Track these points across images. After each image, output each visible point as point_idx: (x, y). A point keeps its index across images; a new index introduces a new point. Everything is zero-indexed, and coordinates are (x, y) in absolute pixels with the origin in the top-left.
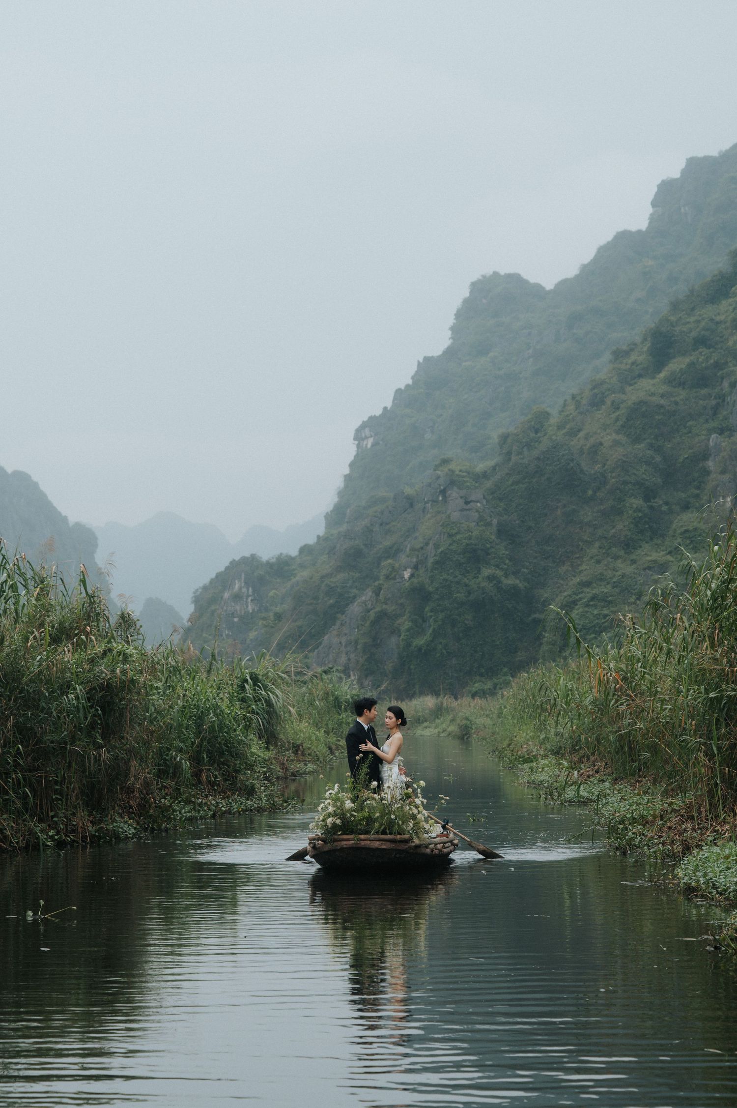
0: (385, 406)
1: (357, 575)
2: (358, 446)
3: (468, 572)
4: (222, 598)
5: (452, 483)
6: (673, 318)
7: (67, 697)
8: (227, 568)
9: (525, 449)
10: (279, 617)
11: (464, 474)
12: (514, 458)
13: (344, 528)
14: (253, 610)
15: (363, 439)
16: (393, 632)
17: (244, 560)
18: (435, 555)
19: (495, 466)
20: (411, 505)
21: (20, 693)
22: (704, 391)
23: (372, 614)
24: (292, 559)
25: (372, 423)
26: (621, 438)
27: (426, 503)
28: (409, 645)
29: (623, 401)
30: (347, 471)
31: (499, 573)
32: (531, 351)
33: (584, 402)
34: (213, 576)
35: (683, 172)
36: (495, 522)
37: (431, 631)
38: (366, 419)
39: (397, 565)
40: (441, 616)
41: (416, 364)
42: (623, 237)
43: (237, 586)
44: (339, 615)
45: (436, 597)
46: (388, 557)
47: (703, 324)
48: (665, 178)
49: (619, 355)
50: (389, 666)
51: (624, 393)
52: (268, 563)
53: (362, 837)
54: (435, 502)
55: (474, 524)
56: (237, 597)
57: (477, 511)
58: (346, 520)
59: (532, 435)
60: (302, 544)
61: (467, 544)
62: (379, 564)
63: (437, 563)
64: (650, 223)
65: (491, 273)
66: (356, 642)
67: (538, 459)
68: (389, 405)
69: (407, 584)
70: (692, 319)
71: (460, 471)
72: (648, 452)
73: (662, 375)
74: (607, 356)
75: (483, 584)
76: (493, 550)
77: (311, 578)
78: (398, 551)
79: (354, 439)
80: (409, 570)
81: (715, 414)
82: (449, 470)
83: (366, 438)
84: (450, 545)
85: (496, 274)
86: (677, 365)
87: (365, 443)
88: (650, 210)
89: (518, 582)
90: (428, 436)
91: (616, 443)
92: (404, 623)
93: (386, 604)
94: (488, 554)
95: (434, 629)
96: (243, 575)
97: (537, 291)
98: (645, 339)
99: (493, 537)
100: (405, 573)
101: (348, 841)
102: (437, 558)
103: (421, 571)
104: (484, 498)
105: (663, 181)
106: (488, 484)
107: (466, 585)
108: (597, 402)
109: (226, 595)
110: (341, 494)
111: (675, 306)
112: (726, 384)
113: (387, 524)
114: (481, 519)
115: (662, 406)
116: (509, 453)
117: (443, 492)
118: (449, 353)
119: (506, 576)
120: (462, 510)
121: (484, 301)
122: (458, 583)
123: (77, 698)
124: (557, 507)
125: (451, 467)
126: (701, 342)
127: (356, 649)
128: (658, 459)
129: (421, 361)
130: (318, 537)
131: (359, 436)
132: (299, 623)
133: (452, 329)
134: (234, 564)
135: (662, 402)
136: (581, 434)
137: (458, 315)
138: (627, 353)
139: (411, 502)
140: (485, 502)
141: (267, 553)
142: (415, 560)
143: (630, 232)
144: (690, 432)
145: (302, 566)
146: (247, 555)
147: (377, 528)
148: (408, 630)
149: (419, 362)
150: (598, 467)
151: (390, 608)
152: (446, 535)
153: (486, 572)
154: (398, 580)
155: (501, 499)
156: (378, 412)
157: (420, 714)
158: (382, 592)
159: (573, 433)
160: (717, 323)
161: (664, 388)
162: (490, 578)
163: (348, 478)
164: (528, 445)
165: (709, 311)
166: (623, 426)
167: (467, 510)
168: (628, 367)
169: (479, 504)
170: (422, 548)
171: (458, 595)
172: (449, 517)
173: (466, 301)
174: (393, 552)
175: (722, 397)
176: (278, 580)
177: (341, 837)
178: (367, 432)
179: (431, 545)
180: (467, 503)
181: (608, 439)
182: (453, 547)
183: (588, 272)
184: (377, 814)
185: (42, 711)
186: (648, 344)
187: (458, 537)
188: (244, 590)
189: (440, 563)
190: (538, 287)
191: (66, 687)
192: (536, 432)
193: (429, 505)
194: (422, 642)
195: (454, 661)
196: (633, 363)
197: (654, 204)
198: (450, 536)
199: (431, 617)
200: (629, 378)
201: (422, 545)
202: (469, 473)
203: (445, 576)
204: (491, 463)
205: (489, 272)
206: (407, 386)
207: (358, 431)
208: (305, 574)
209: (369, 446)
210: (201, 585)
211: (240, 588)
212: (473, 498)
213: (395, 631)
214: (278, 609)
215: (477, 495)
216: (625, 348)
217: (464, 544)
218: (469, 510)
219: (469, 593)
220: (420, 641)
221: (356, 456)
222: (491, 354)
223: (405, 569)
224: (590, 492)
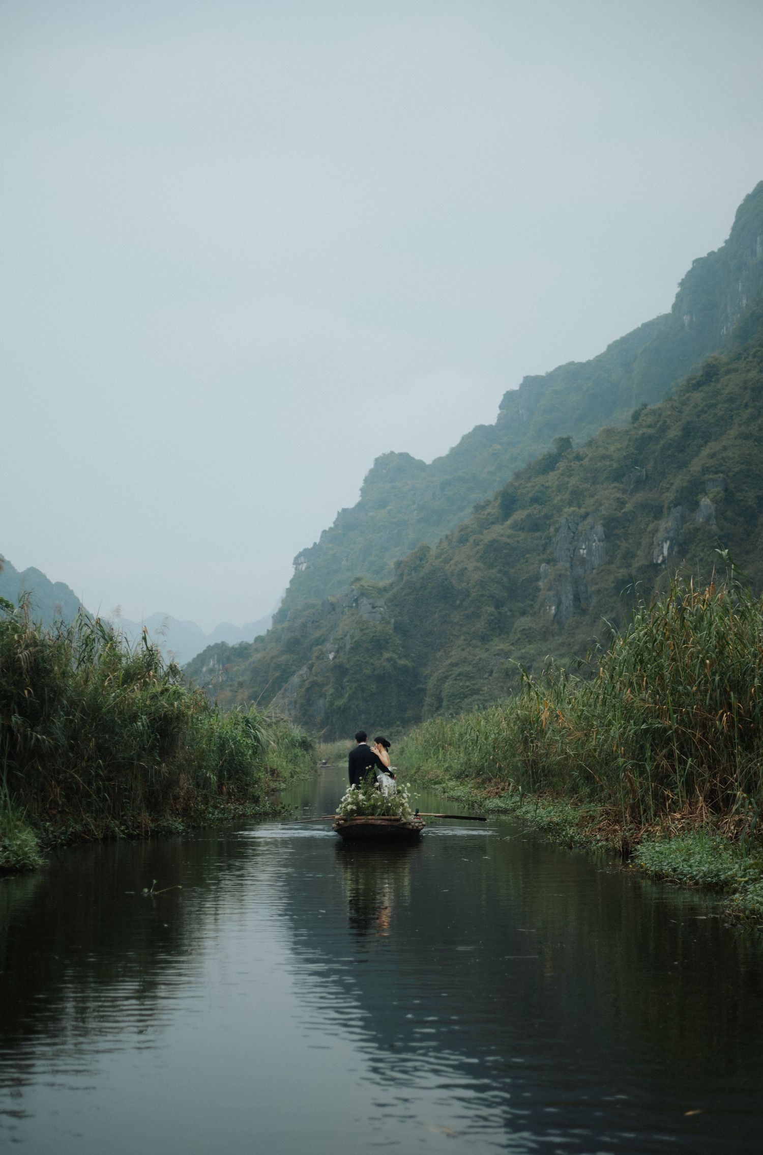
0: (315, 541)
1: (296, 656)
2: (296, 569)
3: (373, 655)
4: (201, 671)
5: (363, 594)
6: (516, 484)
7: (136, 724)
8: (205, 651)
9: (413, 571)
10: (241, 685)
11: (371, 588)
12: (405, 578)
13: (286, 625)
14: (223, 680)
15: (299, 564)
16: (321, 696)
17: (216, 645)
18: (351, 644)
19: (392, 583)
20: (334, 609)
21: (100, 720)
22: (537, 534)
23: (307, 685)
24: (250, 645)
25: (305, 553)
26: (481, 565)
27: (344, 607)
28: (332, 704)
29: (481, 540)
30: (288, 586)
31: (395, 656)
32: (415, 506)
33: (454, 540)
34: (195, 656)
35: (522, 386)
36: (393, 621)
37: (347, 695)
38: (301, 550)
39: (324, 650)
40: (355, 685)
41: (337, 513)
42: (479, 429)
43: (211, 663)
44: (283, 684)
45: (352, 672)
46: (318, 645)
47: (537, 488)
48: (508, 390)
49: (478, 508)
50: (318, 719)
51: (482, 534)
52: (233, 648)
53: (370, 817)
54: (350, 607)
55: (378, 622)
56: (211, 671)
57: (380, 613)
58: (288, 619)
59: (418, 562)
60: (256, 635)
61: (373, 636)
62: (311, 649)
63: (352, 648)
64: (498, 420)
65: (389, 452)
66: (296, 703)
67: (423, 578)
68: (318, 541)
69: (331, 663)
70: (530, 484)
71: (368, 586)
72: (498, 575)
73: (508, 522)
74: (470, 509)
75: (385, 664)
76: (391, 640)
77: (264, 658)
78: (324, 641)
79: (294, 564)
80: (333, 653)
81: (544, 550)
82: (361, 585)
83: (302, 563)
84: (362, 636)
85: (392, 453)
86: (519, 515)
87: (301, 566)
88: (498, 411)
89: (407, 662)
90: (344, 563)
91: (477, 569)
92: (329, 690)
93: (317, 676)
94: (387, 643)
95: (349, 694)
96: (216, 657)
97: (420, 465)
98: (496, 498)
99: (391, 631)
100: (330, 655)
101: (361, 820)
102: (352, 645)
103: (341, 654)
104: (385, 604)
105: (508, 392)
106: (389, 595)
107: (372, 664)
108: (463, 540)
109: (204, 669)
110: (284, 601)
111: (517, 476)
112: (552, 530)
113: (317, 622)
114: (383, 619)
115: (509, 544)
116: (402, 575)
117: (356, 600)
118: (359, 506)
119: (400, 658)
120: (370, 613)
121: (384, 471)
122: (365, 662)
123: (143, 725)
124: (436, 612)
125: (361, 583)
126: (536, 500)
127: (295, 707)
128: (505, 579)
129: (340, 511)
130: (268, 630)
131: (296, 562)
132: (255, 689)
133: (362, 490)
134: (209, 649)
135: (508, 541)
136: (452, 562)
137: (366, 481)
138: (484, 507)
139: (333, 607)
140: (386, 607)
141: (232, 641)
142: (337, 646)
143: (484, 426)
144: (527, 562)
145: (256, 650)
146: (219, 642)
147: (310, 625)
148: (331, 695)
149: (338, 512)
150: (463, 585)
151: (319, 679)
152: (359, 629)
153: (386, 655)
154: (326, 660)
155: (397, 606)
156: (310, 546)
157: (341, 752)
158: (314, 668)
159: (447, 561)
160: (546, 487)
161: (509, 532)
162: (389, 660)
163: (288, 591)
164: (415, 569)
165: (541, 479)
166: (481, 557)
167: (373, 612)
168: (484, 517)
169: (382, 609)
170: (342, 638)
171: (367, 671)
172: (361, 617)
173: (371, 471)
174: (320, 641)
175: (549, 538)
176: (240, 660)
177: (357, 817)
178: (302, 559)
179: (348, 638)
180: (374, 608)
181: (471, 566)
182: (364, 638)
183: (455, 453)
184: (380, 803)
185: (116, 735)
186: (499, 501)
187: (367, 631)
188: (217, 666)
189: (356, 647)
190: (421, 463)
191: (134, 718)
192: (421, 560)
193: (346, 610)
194: (341, 703)
195: (363, 716)
196: (488, 514)
197: (501, 407)
198: (362, 630)
199: (348, 685)
200: (485, 524)
201: (341, 636)
202: (373, 587)
203: (358, 658)
204: (390, 581)
206: (330, 528)
207: (296, 558)
208: (258, 656)
209: (304, 568)
210: (187, 663)
211: (214, 665)
212: (378, 604)
213: (323, 695)
214: (240, 679)
215: (381, 602)
216: (482, 504)
217: (371, 636)
218: (375, 612)
219: (374, 670)
220: (340, 702)
221: (295, 576)
222: (388, 508)
223: (330, 652)
224: (458, 602)
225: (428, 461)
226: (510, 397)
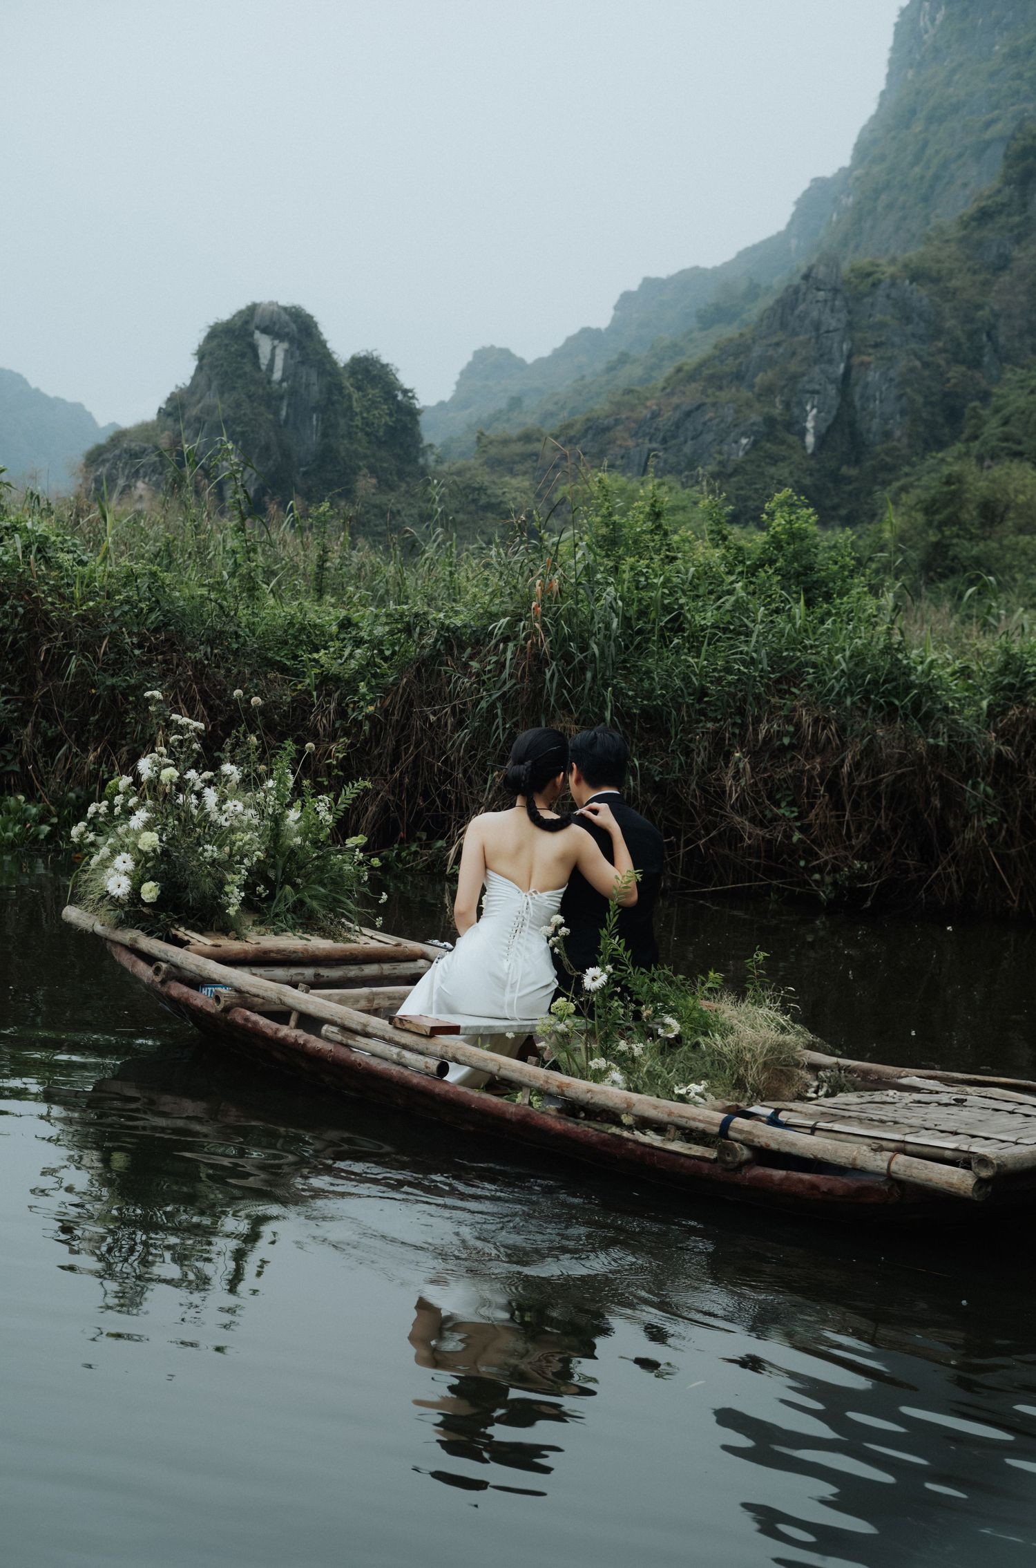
42: (584, 332)
48: (626, 289)
64: (612, 324)
65: (489, 346)
85: (492, 347)
88: (612, 314)
97: (520, 364)
105: (625, 292)
121: (483, 366)
143: (591, 328)
173: (470, 364)
190: (522, 360)
197: (616, 308)
205: (487, 344)
225: (529, 359)
226: (626, 298)
